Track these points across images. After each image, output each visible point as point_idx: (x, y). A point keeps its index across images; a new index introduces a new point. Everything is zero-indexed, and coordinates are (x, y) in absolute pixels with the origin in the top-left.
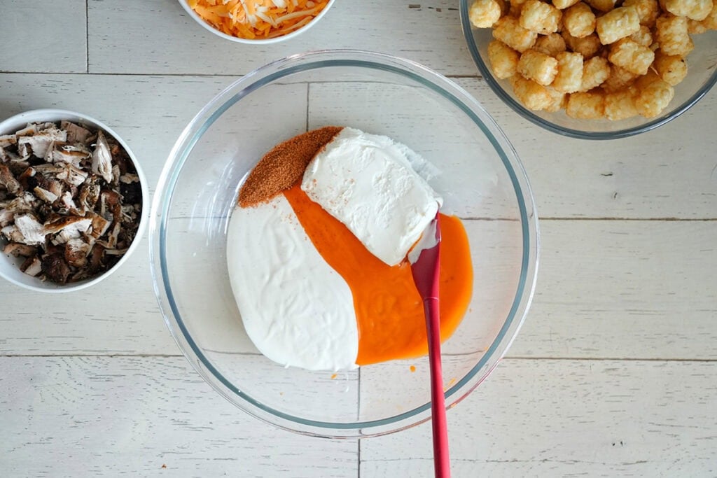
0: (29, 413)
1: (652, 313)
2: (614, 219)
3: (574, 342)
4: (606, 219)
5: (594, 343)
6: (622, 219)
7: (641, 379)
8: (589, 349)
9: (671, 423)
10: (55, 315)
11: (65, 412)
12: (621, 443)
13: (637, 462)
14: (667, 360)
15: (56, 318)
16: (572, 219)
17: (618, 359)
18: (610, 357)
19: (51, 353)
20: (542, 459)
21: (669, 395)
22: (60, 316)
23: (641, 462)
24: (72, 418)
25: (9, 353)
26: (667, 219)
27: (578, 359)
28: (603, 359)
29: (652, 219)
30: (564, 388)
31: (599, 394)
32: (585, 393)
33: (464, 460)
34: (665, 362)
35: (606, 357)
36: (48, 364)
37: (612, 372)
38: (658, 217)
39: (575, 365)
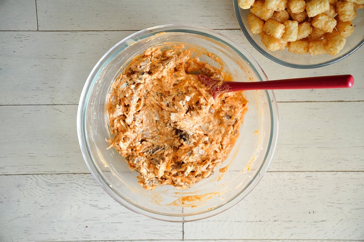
0: (18, 202)
2: (312, 102)
3: (290, 163)
5: (300, 163)
6: (316, 102)
7: (324, 181)
8: (298, 167)
9: (339, 202)
10: (28, 155)
11: (36, 202)
12: (314, 212)
13: (321, 221)
14: (337, 171)
15: (29, 156)
16: (290, 102)
17: (313, 171)
18: (309, 170)
19: (27, 173)
20: (274, 220)
21: (338, 188)
22: (31, 155)
23: (323, 221)
24: (40, 204)
25: (6, 174)
26: (339, 101)
27: (292, 172)
28: (305, 172)
29: (331, 101)
30: (285, 186)
31: (303, 188)
32: (296, 188)
33: (235, 221)
34: (336, 172)
35: (307, 170)
36: (26, 178)
37: (309, 178)
38: (334, 100)
39: (291, 175)
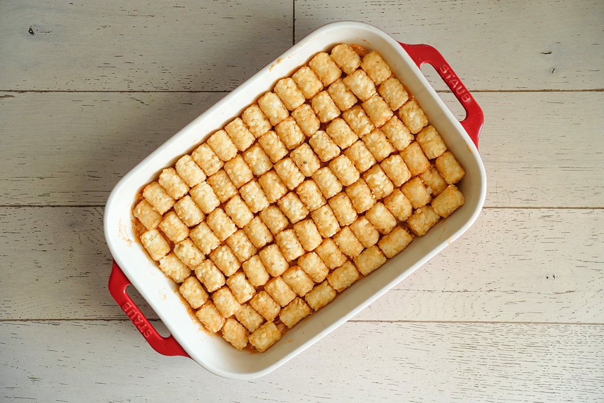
1: (581, 169)
4: (544, 91)
